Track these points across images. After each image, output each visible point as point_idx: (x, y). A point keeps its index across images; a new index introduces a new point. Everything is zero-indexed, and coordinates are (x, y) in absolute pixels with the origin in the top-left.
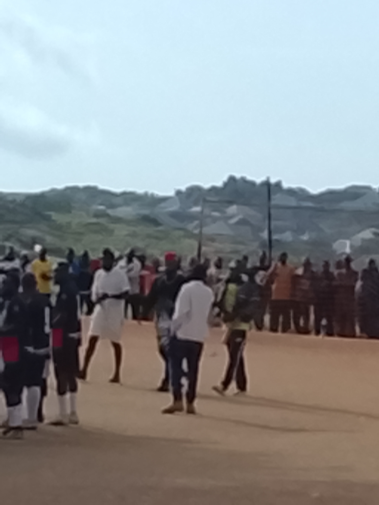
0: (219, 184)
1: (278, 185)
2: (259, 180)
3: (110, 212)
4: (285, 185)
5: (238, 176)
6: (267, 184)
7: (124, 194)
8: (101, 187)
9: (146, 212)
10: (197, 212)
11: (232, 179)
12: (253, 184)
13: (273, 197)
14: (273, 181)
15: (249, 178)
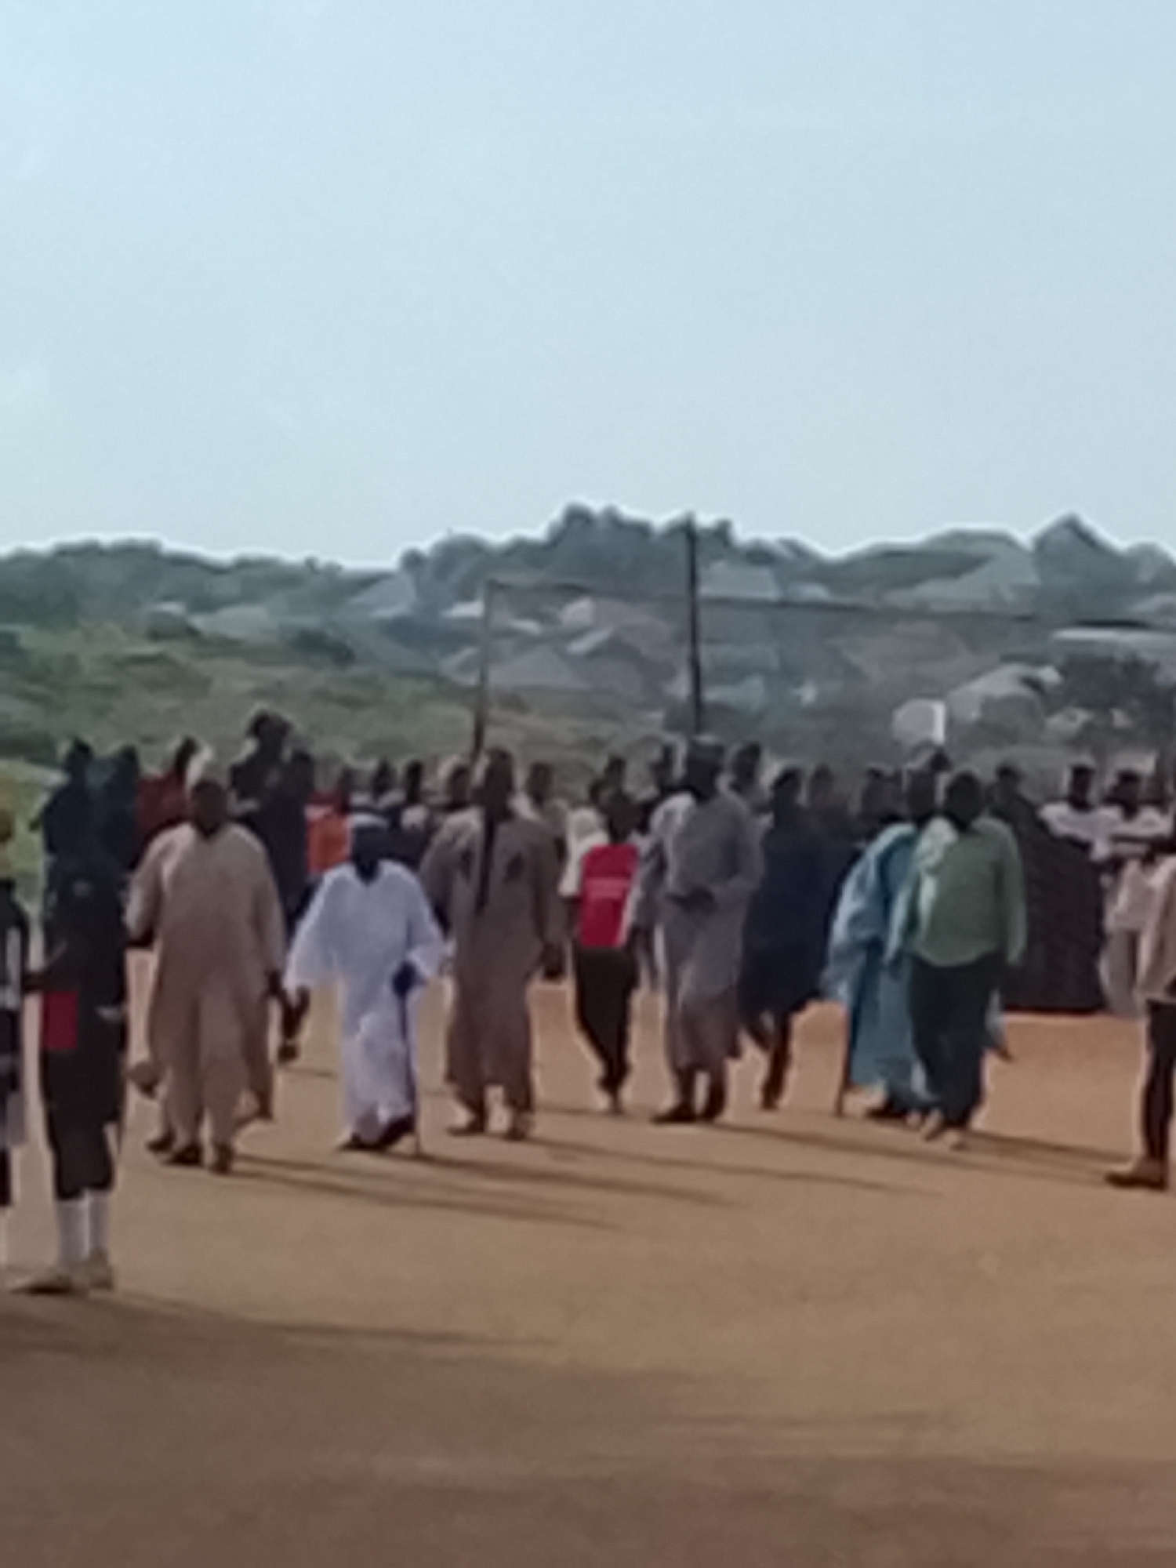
0: (537, 531)
1: (721, 533)
2: (660, 518)
3: (199, 621)
4: (743, 534)
5: (596, 505)
6: (687, 531)
7: (243, 565)
8: (172, 544)
9: (310, 621)
10: (469, 620)
11: (577, 518)
12: (641, 530)
13: (702, 572)
14: (706, 520)
15: (630, 512)
